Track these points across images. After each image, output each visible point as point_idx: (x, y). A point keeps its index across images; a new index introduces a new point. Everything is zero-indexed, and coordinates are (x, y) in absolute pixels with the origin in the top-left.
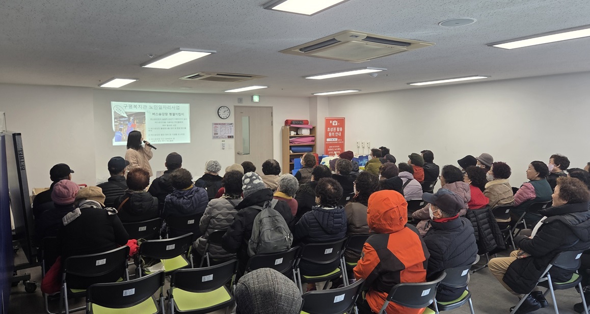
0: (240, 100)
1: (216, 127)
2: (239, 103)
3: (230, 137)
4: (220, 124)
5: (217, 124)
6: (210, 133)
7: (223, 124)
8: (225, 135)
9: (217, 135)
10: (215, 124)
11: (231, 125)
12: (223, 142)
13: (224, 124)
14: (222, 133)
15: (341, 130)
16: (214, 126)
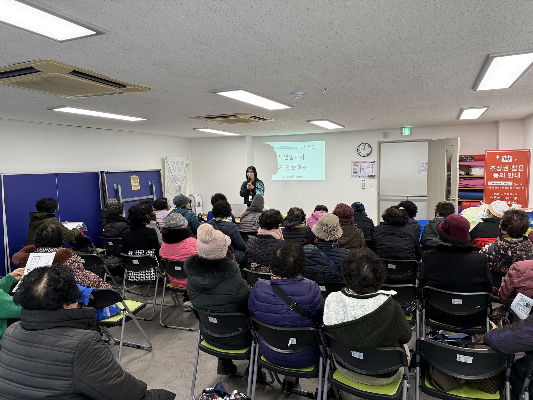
0: (386, 135)
1: (355, 165)
2: (383, 138)
3: (371, 176)
4: (360, 162)
5: (356, 162)
6: (350, 173)
7: (363, 162)
8: (366, 174)
9: (356, 174)
10: (354, 163)
11: (373, 163)
12: (363, 182)
13: (365, 162)
14: (363, 172)
15: (521, 168)
16: (354, 164)
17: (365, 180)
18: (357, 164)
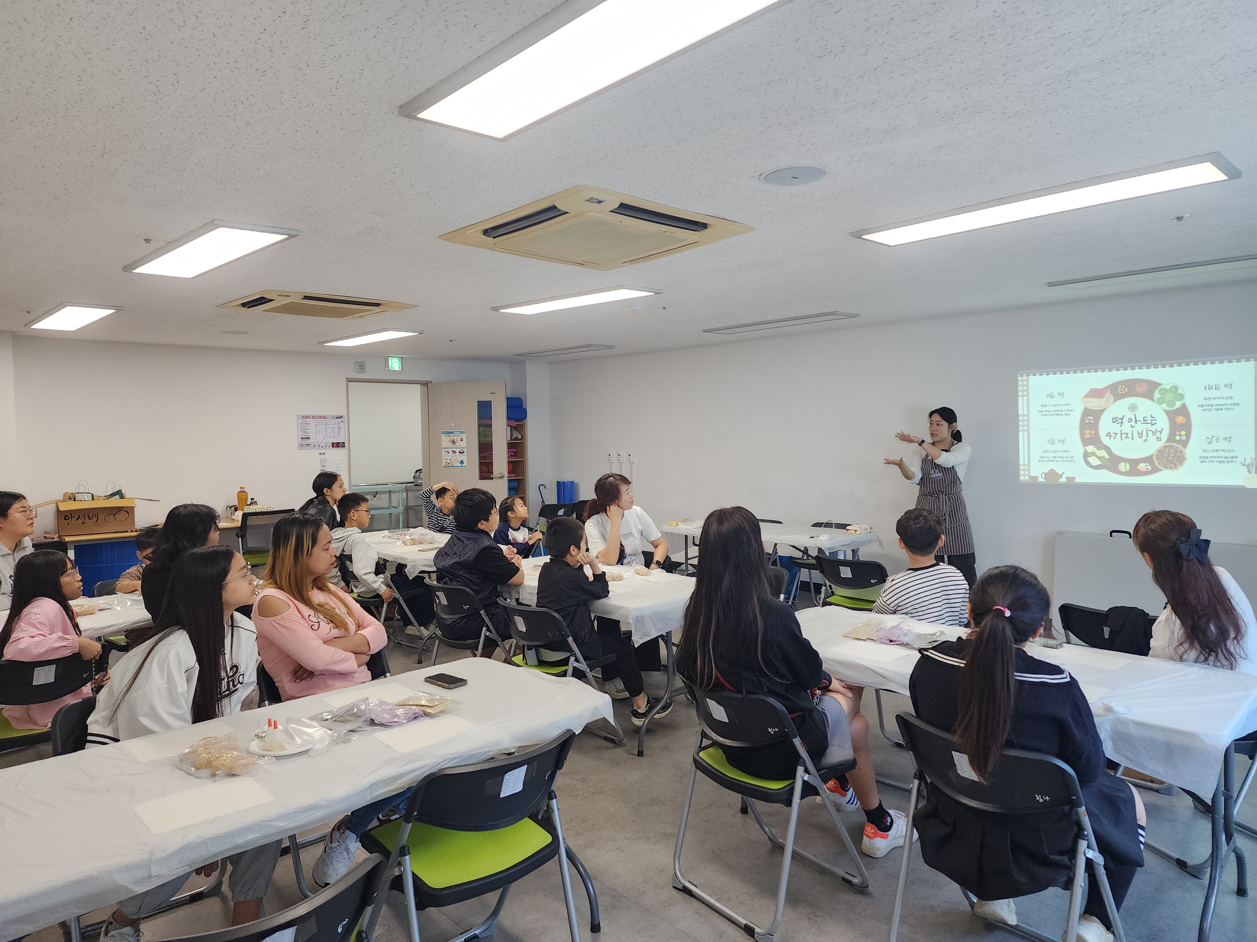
1: (305, 423)
2: (356, 371)
3: (336, 445)
4: (314, 417)
5: (307, 417)
6: (294, 436)
7: (320, 417)
8: (326, 439)
9: (307, 442)
10: (303, 417)
11: (340, 420)
12: (322, 457)
13: (325, 418)
16: (301, 420)
17: (324, 454)
18: (308, 420)
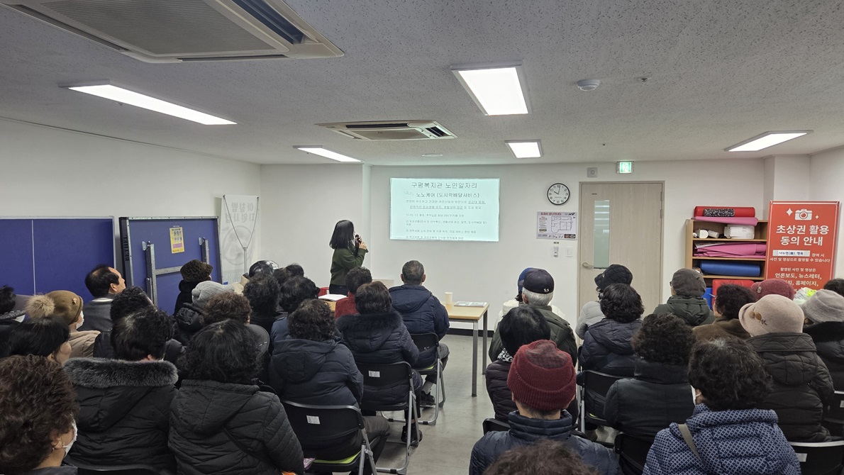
0: (592, 172)
2: (588, 176)
3: (568, 236)
4: (550, 214)
5: (545, 214)
6: (534, 228)
7: (555, 214)
8: (560, 231)
10: (542, 214)
11: (572, 216)
12: (556, 245)
13: (559, 214)
14: (555, 230)
15: (825, 230)
16: (540, 216)
17: (558, 243)
18: (546, 216)
